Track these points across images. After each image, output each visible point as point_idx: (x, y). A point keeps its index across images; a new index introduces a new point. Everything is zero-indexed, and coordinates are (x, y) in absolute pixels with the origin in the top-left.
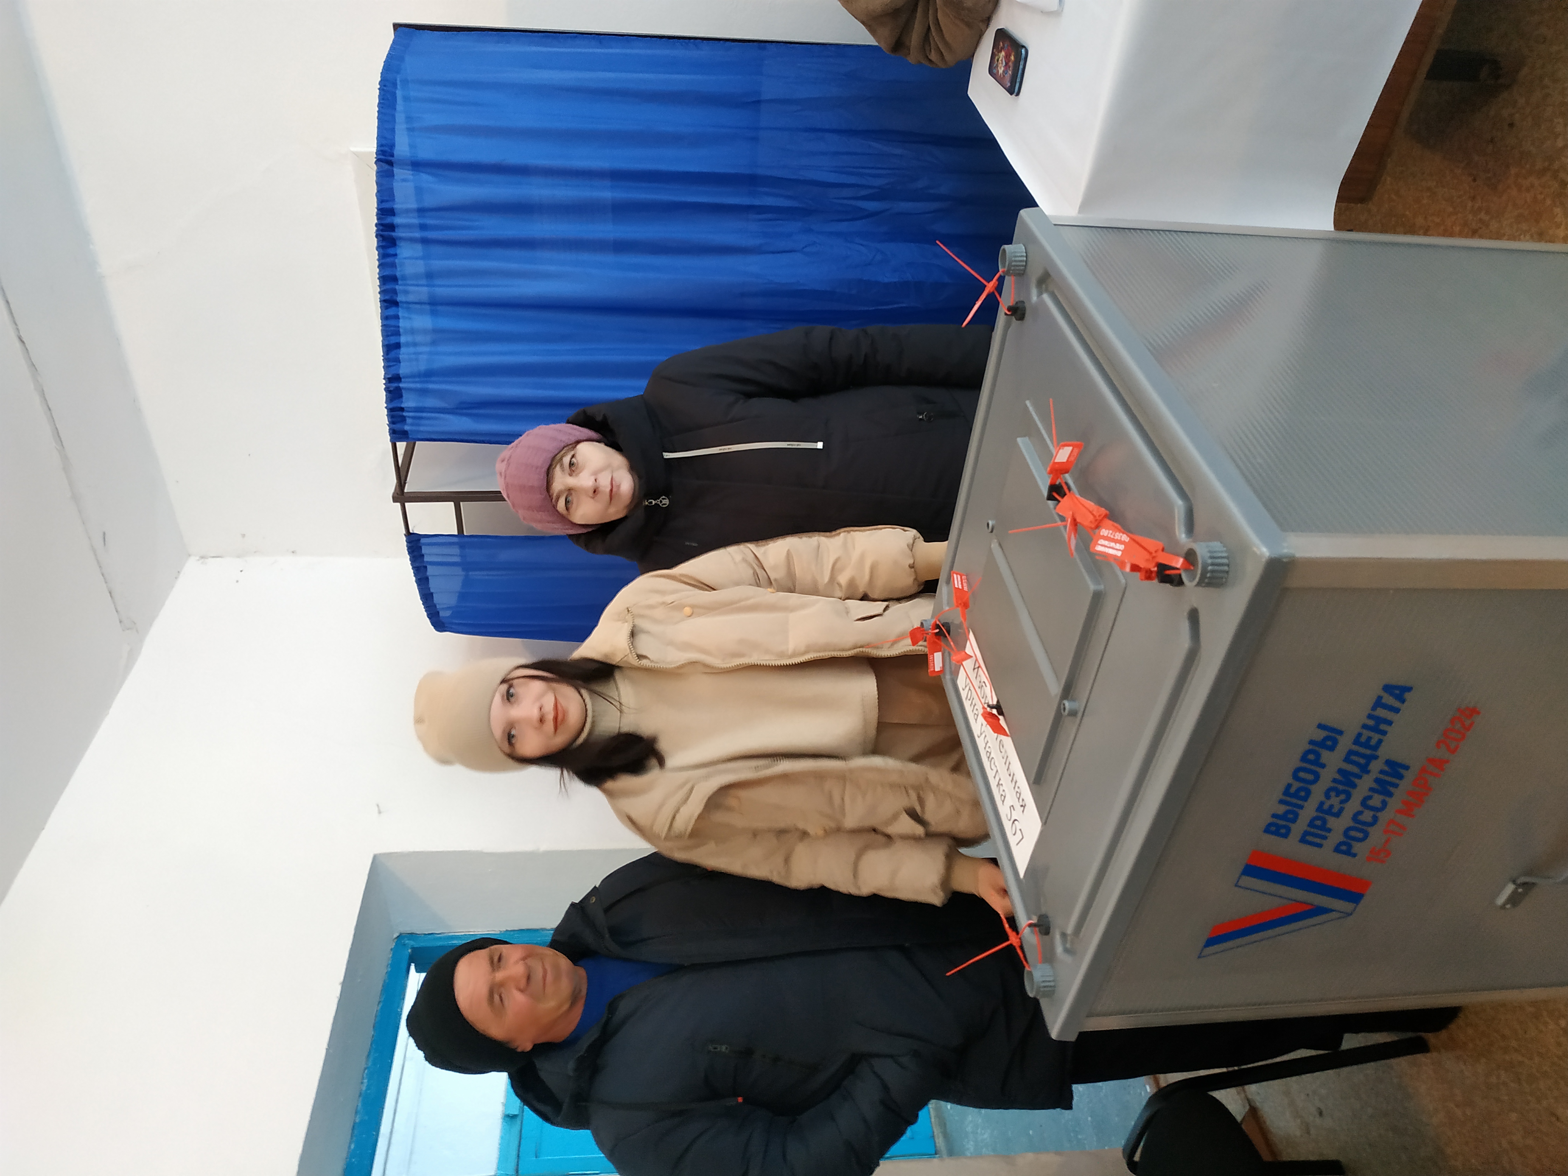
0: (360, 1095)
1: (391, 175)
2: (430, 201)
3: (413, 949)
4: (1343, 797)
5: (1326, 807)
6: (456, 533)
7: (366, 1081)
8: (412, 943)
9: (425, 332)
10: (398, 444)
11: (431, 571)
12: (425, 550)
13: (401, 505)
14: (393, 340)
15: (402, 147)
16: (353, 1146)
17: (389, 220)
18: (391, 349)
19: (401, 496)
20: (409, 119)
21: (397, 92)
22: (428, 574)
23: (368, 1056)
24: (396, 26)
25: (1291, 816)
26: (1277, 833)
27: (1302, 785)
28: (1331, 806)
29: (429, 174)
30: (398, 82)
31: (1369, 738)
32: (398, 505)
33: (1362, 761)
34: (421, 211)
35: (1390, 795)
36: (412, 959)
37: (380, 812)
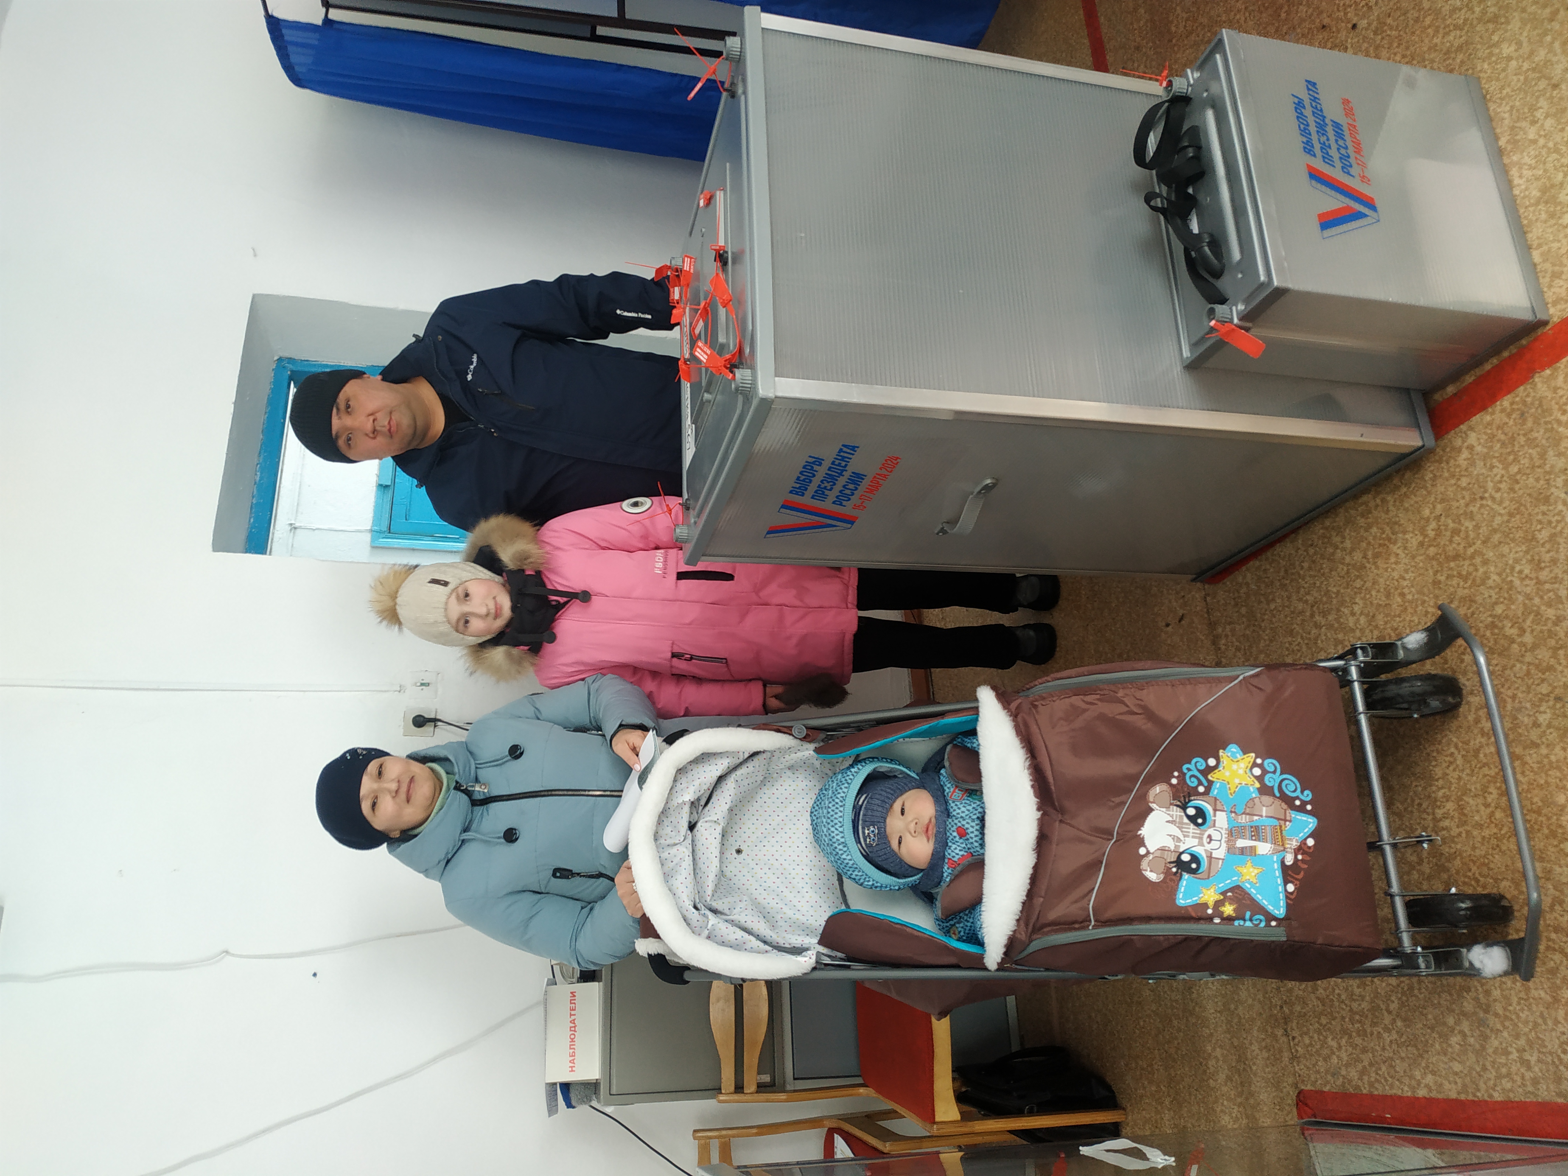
0: (255, 483)
3: (292, 371)
7: (258, 473)
8: (290, 366)
12: (285, 31)
16: (252, 520)
23: (260, 453)
36: (291, 378)
37: (255, 255)
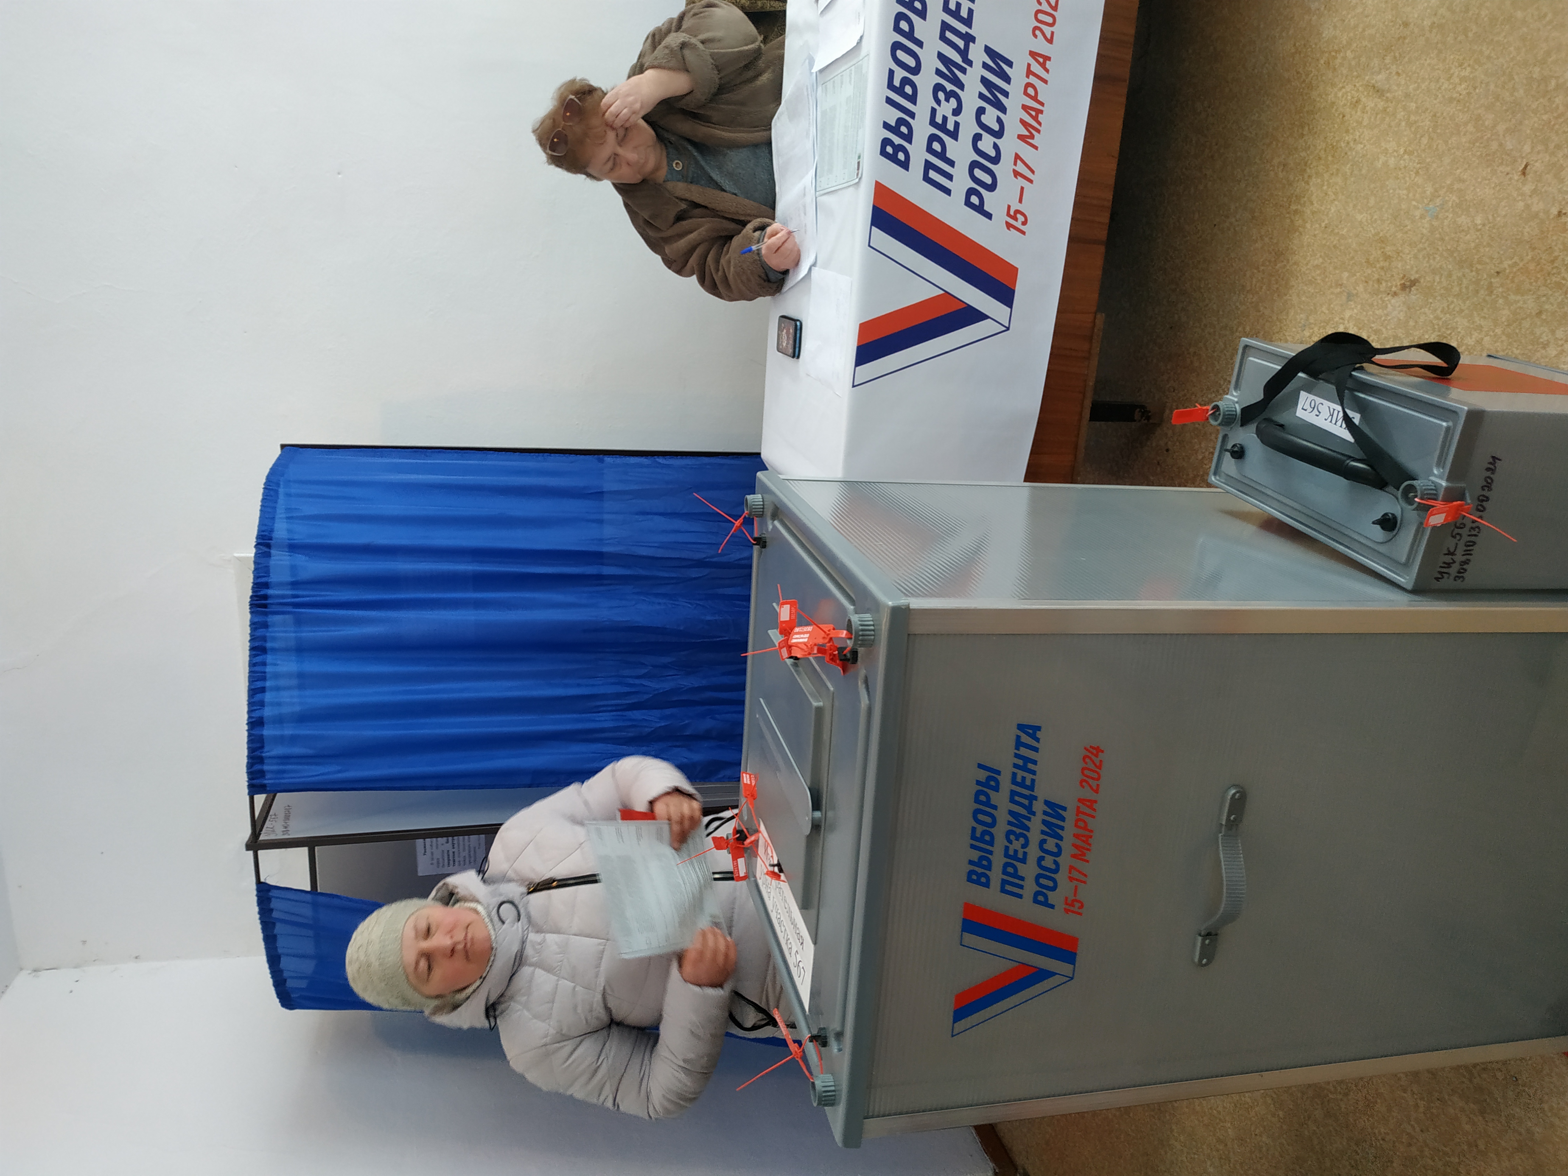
1: (268, 555)
2: (304, 575)
4: (1022, 840)
5: (1011, 852)
6: (308, 888)
9: (289, 675)
10: (256, 797)
11: (279, 929)
12: (274, 904)
13: (254, 852)
14: (259, 684)
15: (281, 530)
17: (263, 592)
18: (256, 692)
19: (255, 844)
20: (288, 510)
21: (280, 490)
22: (276, 932)
24: (283, 446)
25: (984, 863)
26: (978, 882)
27: (985, 828)
28: (1016, 851)
29: (303, 554)
30: (281, 483)
31: (1024, 778)
32: (251, 853)
33: (1026, 802)
34: (295, 584)
35: (1061, 838)
